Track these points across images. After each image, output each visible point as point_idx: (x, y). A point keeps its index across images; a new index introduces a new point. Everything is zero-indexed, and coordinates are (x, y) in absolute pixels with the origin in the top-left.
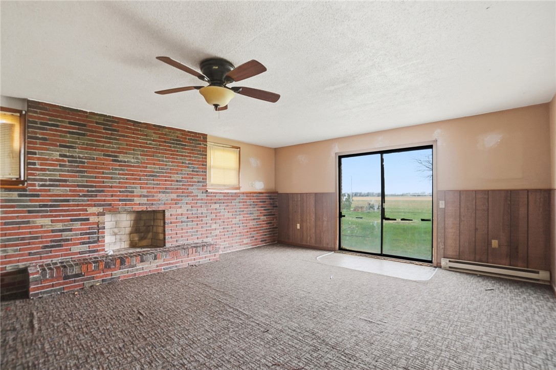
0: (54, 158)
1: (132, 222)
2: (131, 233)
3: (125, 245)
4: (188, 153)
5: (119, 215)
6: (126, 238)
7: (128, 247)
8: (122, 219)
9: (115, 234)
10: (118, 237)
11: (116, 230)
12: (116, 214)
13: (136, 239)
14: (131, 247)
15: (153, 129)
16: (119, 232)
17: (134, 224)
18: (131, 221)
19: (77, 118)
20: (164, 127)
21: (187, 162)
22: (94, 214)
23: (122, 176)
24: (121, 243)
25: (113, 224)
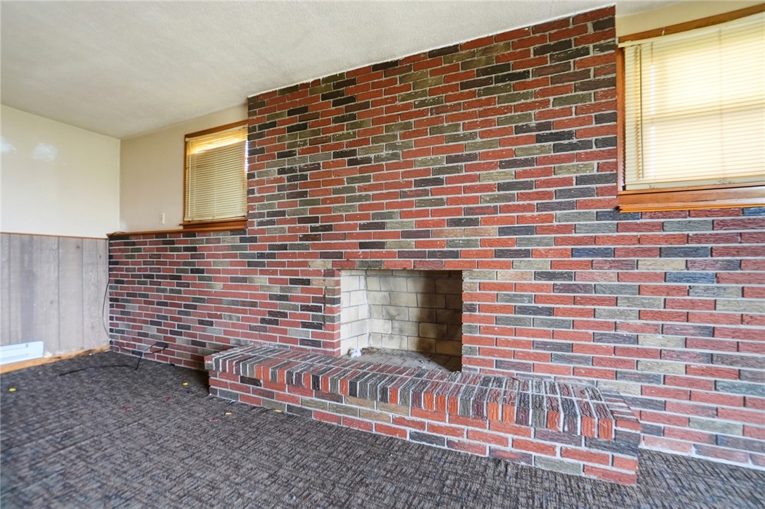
0: (272, 178)
1: (419, 296)
2: (420, 321)
3: (408, 344)
4: (536, 95)
5: (391, 279)
6: (411, 329)
7: (414, 349)
8: (398, 289)
9: (392, 318)
10: (397, 324)
11: (393, 311)
12: (386, 276)
13: (432, 335)
14: (421, 353)
15: (429, 65)
16: (398, 315)
17: (423, 302)
18: (417, 293)
19: (298, 100)
20: (455, 49)
21: (533, 123)
22: (317, 273)
23: (364, 193)
24: (402, 339)
25: (385, 296)
